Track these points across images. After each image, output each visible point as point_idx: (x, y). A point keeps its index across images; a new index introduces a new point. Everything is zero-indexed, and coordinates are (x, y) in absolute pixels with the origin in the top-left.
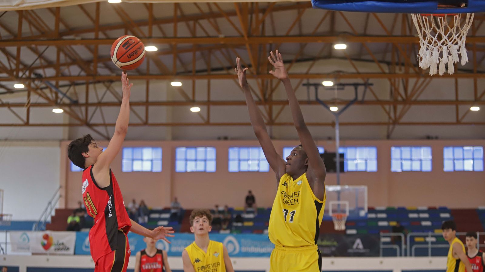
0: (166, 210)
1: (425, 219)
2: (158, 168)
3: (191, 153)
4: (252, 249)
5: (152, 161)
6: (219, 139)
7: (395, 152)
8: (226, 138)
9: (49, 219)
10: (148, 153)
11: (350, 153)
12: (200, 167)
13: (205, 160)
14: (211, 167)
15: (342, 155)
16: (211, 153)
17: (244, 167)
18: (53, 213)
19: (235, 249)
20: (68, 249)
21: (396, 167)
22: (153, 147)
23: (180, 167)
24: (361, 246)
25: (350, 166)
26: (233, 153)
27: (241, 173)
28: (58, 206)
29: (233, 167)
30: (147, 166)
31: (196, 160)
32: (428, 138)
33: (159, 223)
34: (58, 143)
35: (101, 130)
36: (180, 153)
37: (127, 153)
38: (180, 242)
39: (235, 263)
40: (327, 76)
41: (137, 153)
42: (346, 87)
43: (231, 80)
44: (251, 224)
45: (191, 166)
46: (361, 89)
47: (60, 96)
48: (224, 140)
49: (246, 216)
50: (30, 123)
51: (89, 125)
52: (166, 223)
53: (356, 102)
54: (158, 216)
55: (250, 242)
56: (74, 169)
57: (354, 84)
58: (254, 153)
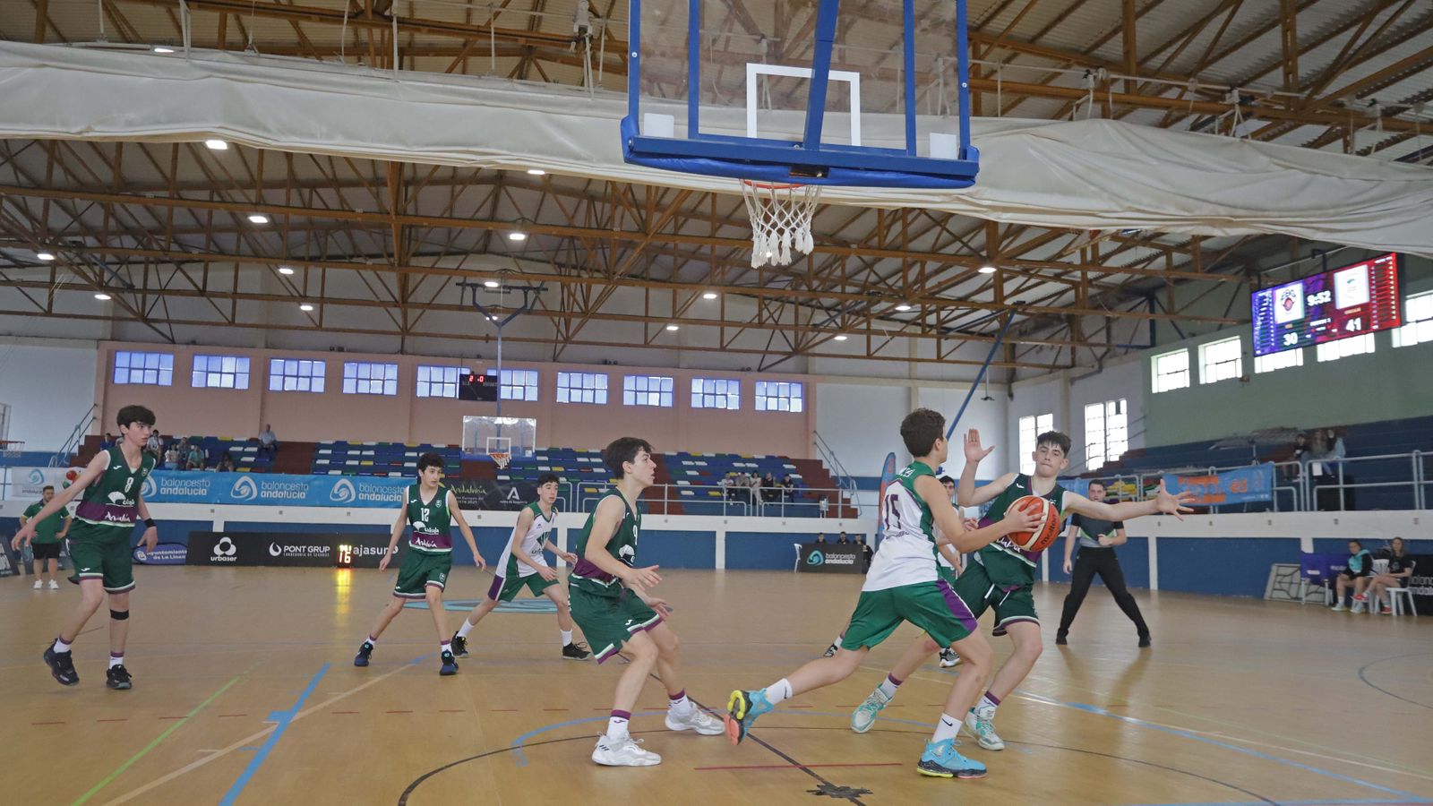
0: (253, 442)
1: (598, 465)
2: (243, 383)
3: (291, 367)
4: (374, 497)
5: (235, 374)
6: (332, 349)
7: (563, 379)
8: (341, 349)
9: (76, 450)
10: (229, 364)
11: (505, 377)
12: (304, 385)
13: (311, 378)
14: (319, 386)
15: (495, 379)
16: (319, 368)
17: (364, 388)
18: (82, 442)
19: (349, 497)
21: (562, 397)
22: (238, 356)
23: (275, 384)
24: (517, 497)
25: (505, 393)
26: (349, 370)
27: (358, 395)
28: (89, 432)
29: (349, 387)
30: (227, 382)
31: (298, 377)
32: (605, 362)
33: (244, 459)
34: (94, 343)
35: (164, 328)
36: (277, 365)
37: (200, 363)
38: (273, 485)
39: (349, 514)
40: (491, 275)
41: (215, 363)
42: (513, 291)
43: (354, 271)
44: (371, 463)
45: (291, 385)
46: (531, 294)
47: (107, 276)
48: (338, 351)
49: (364, 453)
50: (53, 312)
51: (147, 321)
52: (252, 459)
53: (525, 310)
54: (240, 449)
55: (370, 487)
56: (117, 381)
57: (523, 288)
58: (378, 370)
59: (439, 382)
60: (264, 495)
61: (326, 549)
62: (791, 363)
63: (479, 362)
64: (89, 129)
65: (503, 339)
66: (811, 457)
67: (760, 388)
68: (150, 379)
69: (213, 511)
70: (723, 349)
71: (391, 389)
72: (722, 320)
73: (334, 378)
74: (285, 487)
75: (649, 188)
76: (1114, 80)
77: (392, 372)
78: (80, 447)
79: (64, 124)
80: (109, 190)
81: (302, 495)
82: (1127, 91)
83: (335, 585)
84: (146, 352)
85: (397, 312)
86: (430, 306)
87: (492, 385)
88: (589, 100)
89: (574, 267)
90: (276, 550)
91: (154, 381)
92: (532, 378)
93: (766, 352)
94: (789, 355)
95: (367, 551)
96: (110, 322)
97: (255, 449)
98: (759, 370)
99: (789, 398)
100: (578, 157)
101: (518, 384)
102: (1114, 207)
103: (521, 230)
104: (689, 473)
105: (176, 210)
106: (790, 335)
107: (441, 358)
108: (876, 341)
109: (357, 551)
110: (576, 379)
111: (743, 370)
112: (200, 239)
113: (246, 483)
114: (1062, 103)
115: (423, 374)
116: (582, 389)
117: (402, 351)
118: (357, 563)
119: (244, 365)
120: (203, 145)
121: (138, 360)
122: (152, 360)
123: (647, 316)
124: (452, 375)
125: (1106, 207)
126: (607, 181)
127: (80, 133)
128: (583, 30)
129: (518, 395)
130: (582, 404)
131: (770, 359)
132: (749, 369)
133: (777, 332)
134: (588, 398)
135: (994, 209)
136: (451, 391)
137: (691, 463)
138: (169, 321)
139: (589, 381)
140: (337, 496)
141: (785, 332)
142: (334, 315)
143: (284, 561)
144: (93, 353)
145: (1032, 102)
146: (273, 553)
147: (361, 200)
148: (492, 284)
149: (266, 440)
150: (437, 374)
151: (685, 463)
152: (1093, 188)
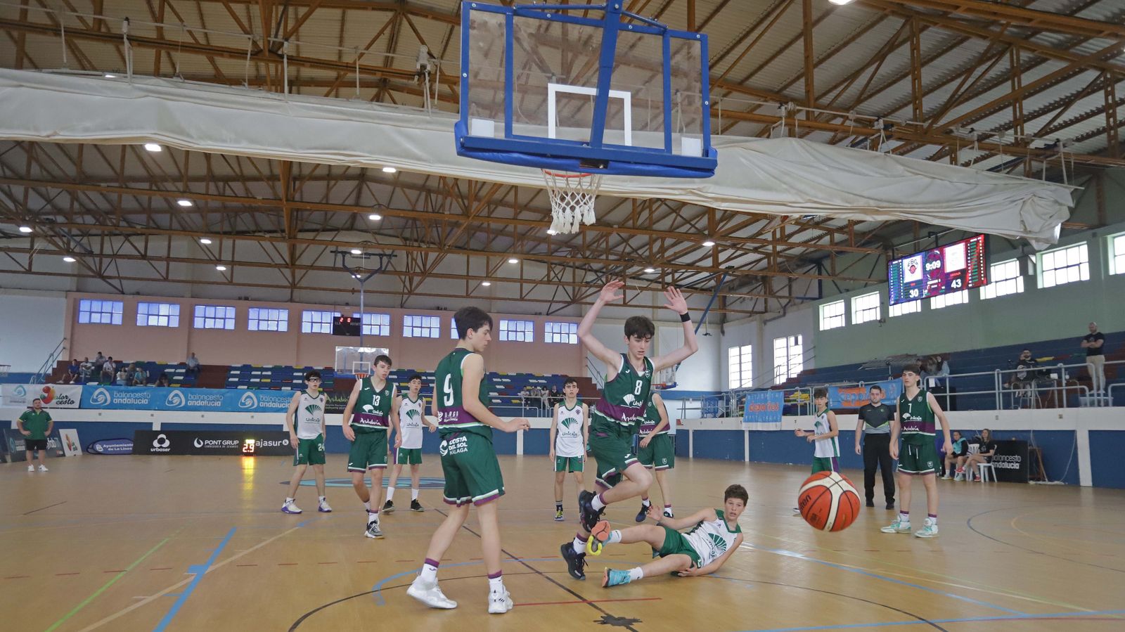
0: (182, 365)
2: (175, 323)
3: (210, 311)
4: (271, 405)
5: (168, 316)
6: (240, 299)
7: (407, 320)
8: (246, 299)
9: (50, 371)
10: (164, 309)
11: (366, 319)
12: (219, 324)
13: (225, 319)
14: (230, 325)
15: (359, 320)
16: (231, 312)
17: (263, 326)
18: (55, 366)
19: (253, 405)
20: (73, 402)
21: (407, 333)
22: (171, 303)
23: (198, 323)
25: (366, 330)
26: (253, 313)
27: (259, 332)
28: (60, 359)
29: (252, 326)
30: (163, 322)
31: (215, 318)
32: (438, 308)
33: (175, 378)
34: (64, 294)
35: (116, 282)
36: (199, 310)
37: (142, 308)
38: (197, 397)
39: (252, 417)
40: (356, 245)
41: (153, 308)
42: (372, 257)
43: (256, 242)
44: (269, 380)
45: (210, 324)
46: (385, 259)
47: (72, 245)
48: (245, 299)
49: (264, 373)
50: (33, 270)
51: (104, 278)
52: (181, 378)
53: (380, 271)
54: (173, 370)
55: (268, 398)
56: (81, 321)
57: (379, 255)
58: (274, 314)
59: (318, 322)
60: (190, 403)
61: (236, 442)
62: (571, 309)
63: (347, 308)
64: (55, 134)
65: (364, 292)
66: (584, 376)
67: (548, 327)
68: (106, 320)
69: (152, 415)
70: (522, 299)
71: (283, 327)
72: (521, 279)
73: (242, 320)
74: (206, 397)
75: (470, 181)
76: (799, 111)
77: (284, 315)
78: (53, 369)
79: (36, 129)
80: (73, 181)
81: (218, 404)
82: (808, 118)
83: (241, 468)
84: (103, 300)
85: (287, 272)
86: (312, 267)
87: (357, 324)
88: (428, 118)
89: (416, 241)
90: (199, 443)
91: (109, 322)
92: (385, 319)
93: (552, 302)
94: (569, 304)
95: (266, 444)
96: (75, 278)
97: (184, 371)
98: (547, 314)
99: (568, 334)
100: (419, 159)
101: (376, 324)
102: (799, 200)
103: (378, 212)
104: (498, 387)
105: (124, 196)
106: (570, 289)
107: (320, 305)
108: (630, 294)
109: (259, 444)
110: (417, 321)
111: (536, 314)
112: (142, 218)
113: (177, 395)
114: (762, 126)
115: (306, 316)
116: (421, 327)
117: (291, 300)
118: (258, 453)
119: (176, 310)
120: (142, 147)
121: (96, 306)
122: (107, 306)
123: (468, 275)
124: (328, 317)
125: (793, 200)
126: (441, 177)
127: (48, 136)
128: (423, 67)
129: (375, 331)
130: (421, 339)
131: (555, 307)
132: (540, 314)
133: (560, 287)
134: (426, 333)
135: (716, 199)
136: (327, 329)
137: (499, 380)
138: (119, 278)
139: (426, 321)
140: (244, 404)
141: (566, 287)
142: (241, 274)
143: (204, 451)
144: (64, 300)
145: (742, 125)
146: (196, 444)
147: (261, 191)
148: (356, 252)
149: (192, 364)
150: (316, 316)
151: (495, 380)
152: (785, 186)
